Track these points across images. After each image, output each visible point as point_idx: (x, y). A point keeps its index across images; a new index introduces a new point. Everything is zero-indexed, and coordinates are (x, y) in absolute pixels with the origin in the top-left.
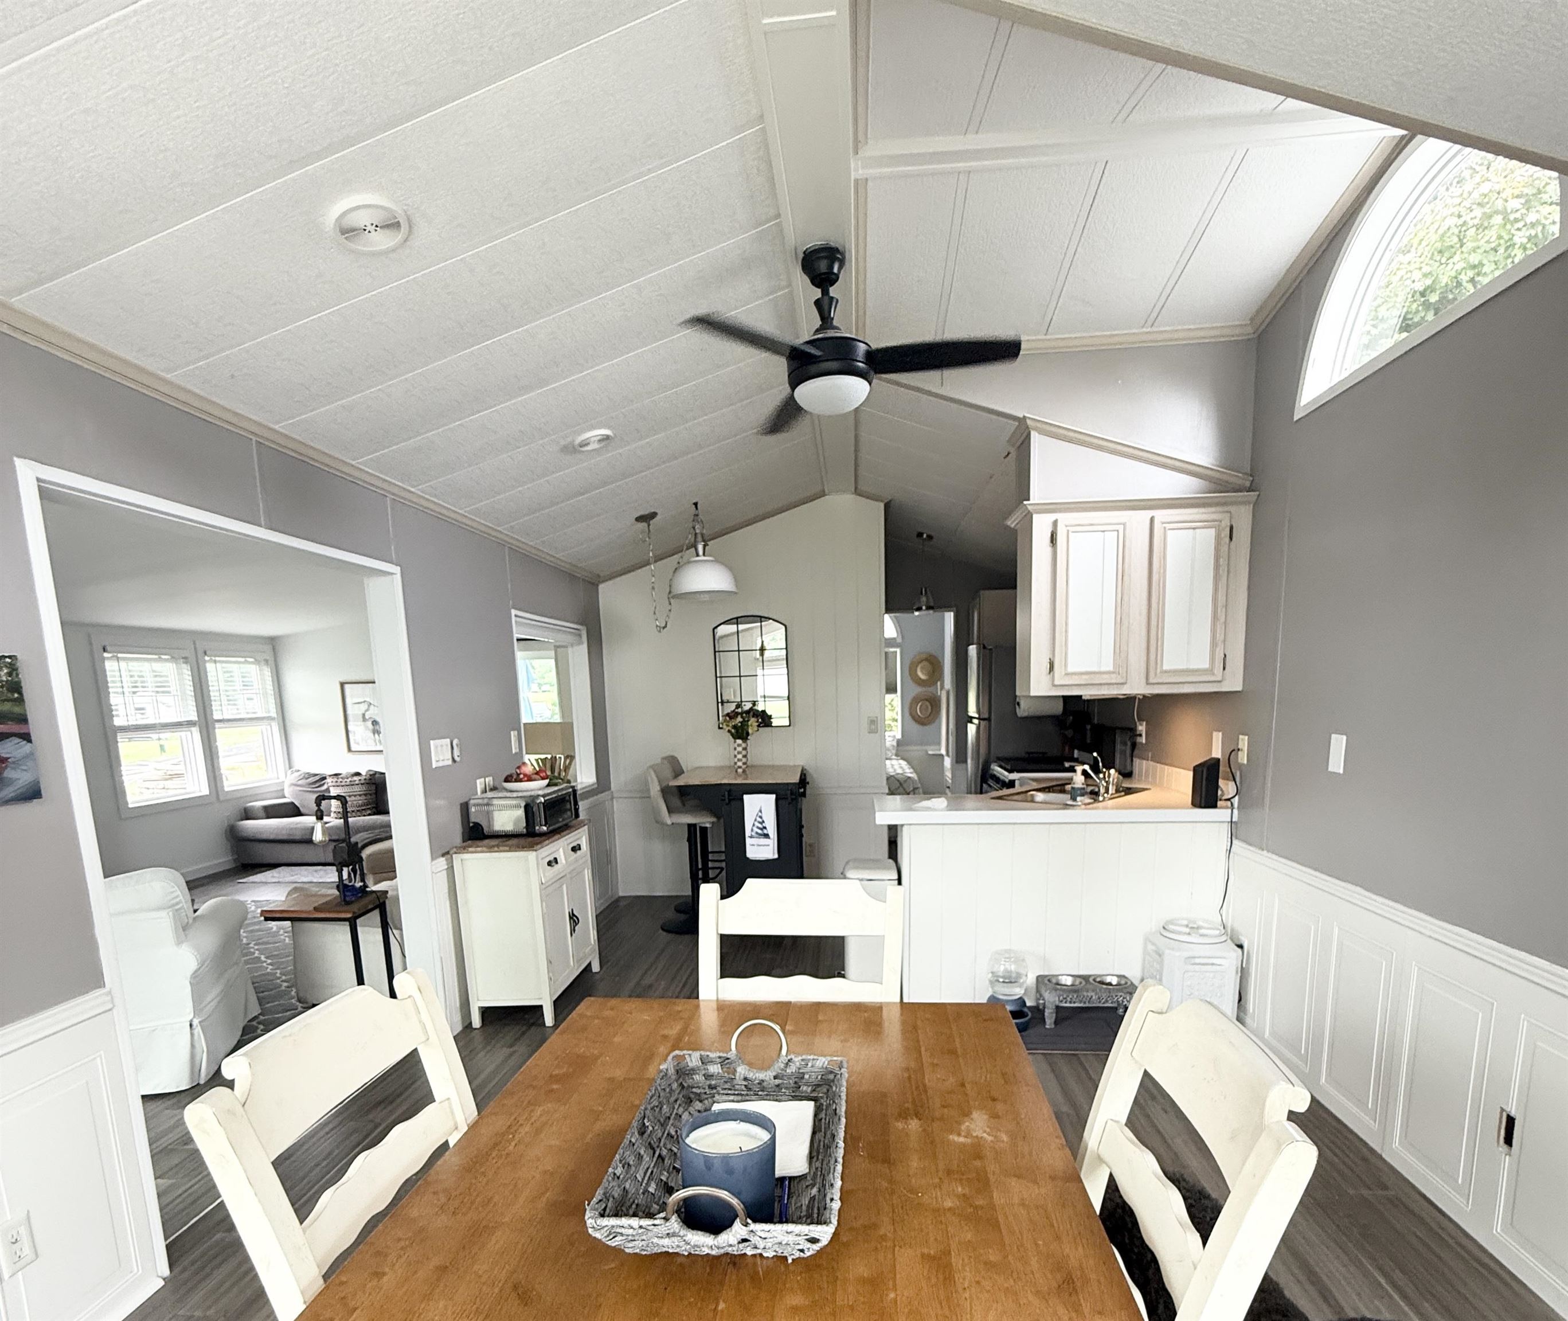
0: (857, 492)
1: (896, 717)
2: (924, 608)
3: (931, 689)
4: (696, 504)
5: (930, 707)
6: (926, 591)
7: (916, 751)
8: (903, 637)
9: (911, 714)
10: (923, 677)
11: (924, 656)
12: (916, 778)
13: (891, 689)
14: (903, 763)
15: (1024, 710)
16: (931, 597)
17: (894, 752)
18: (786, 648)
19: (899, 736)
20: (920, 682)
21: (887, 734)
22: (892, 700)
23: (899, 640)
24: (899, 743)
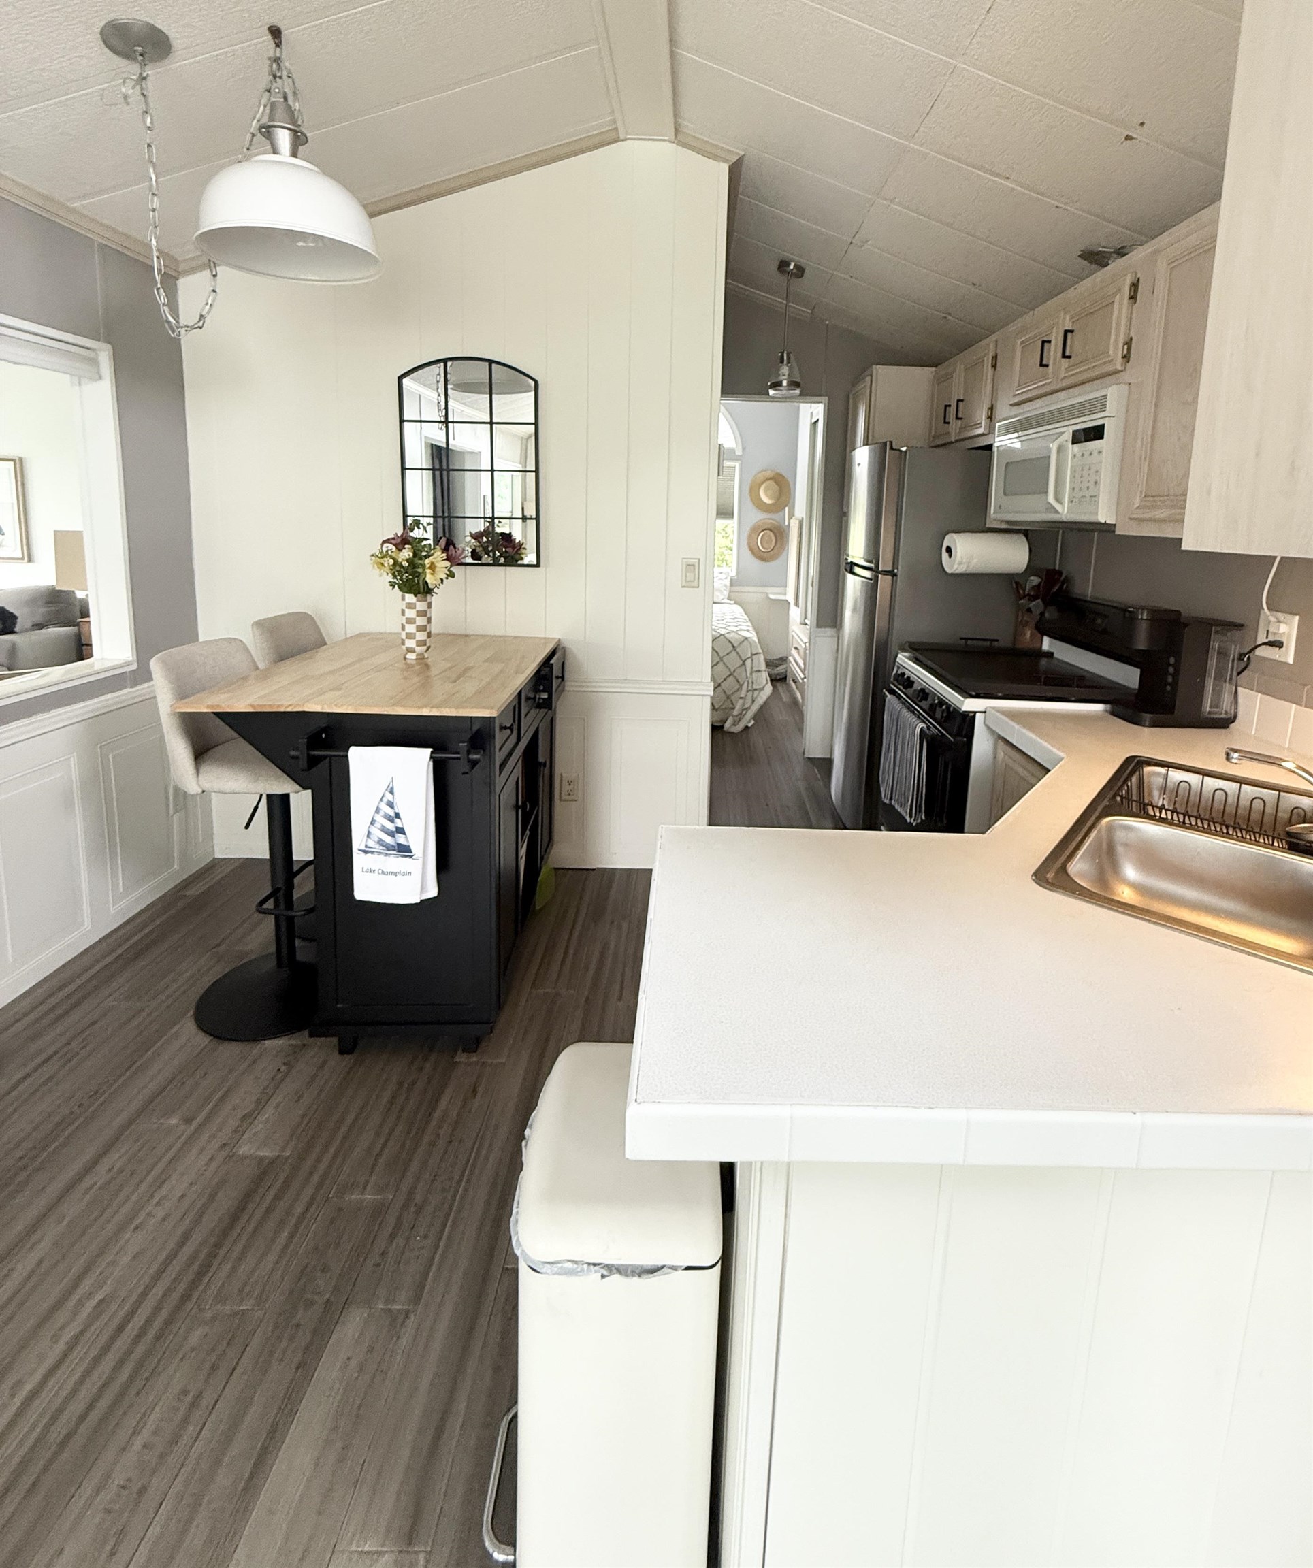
0: (679, 135)
1: (730, 545)
2: (785, 383)
3: (777, 517)
4: (275, 33)
5: (773, 538)
6: (788, 358)
7: (752, 594)
8: (744, 449)
9: (751, 550)
10: (767, 500)
11: (769, 474)
12: (756, 640)
13: (724, 512)
14: (738, 610)
15: (960, 563)
16: (795, 365)
17: (726, 593)
18: (536, 424)
19: (733, 573)
20: (760, 505)
21: (717, 570)
22: (726, 526)
23: (739, 452)
24: (733, 583)
